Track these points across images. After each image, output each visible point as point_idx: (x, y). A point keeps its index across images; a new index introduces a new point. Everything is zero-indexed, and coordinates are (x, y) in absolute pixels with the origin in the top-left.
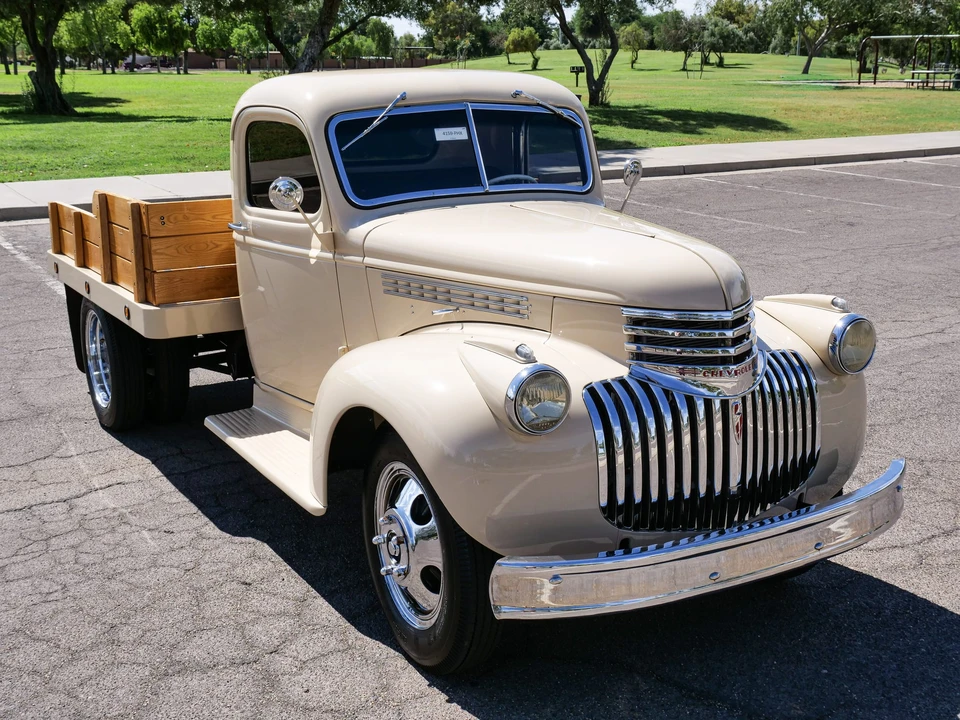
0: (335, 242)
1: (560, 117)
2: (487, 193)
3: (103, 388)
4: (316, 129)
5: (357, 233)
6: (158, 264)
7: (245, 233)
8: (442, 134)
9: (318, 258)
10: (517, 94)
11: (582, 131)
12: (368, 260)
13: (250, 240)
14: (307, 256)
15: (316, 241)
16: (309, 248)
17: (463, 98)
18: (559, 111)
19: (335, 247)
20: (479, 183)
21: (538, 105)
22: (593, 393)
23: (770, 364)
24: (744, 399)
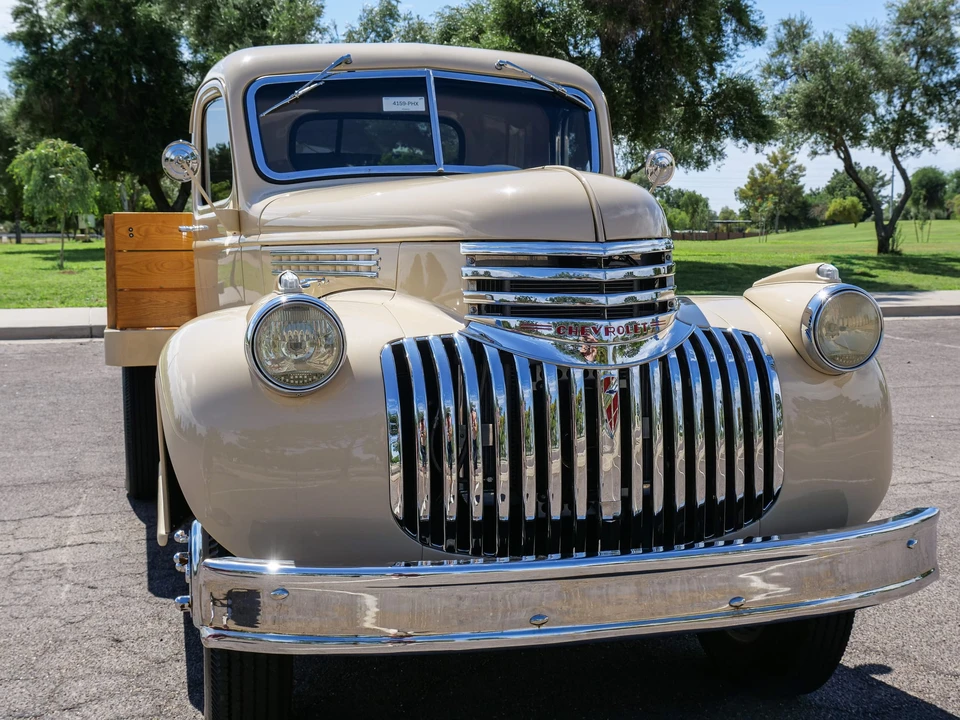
0: (241, 224)
1: (561, 95)
2: (440, 174)
5: (259, 207)
8: (390, 104)
9: (230, 246)
10: (501, 65)
11: (592, 115)
12: (265, 238)
14: (222, 245)
16: (226, 235)
18: (561, 90)
19: (240, 230)
20: (432, 162)
21: (532, 80)
22: (398, 350)
23: (693, 339)
24: (624, 373)
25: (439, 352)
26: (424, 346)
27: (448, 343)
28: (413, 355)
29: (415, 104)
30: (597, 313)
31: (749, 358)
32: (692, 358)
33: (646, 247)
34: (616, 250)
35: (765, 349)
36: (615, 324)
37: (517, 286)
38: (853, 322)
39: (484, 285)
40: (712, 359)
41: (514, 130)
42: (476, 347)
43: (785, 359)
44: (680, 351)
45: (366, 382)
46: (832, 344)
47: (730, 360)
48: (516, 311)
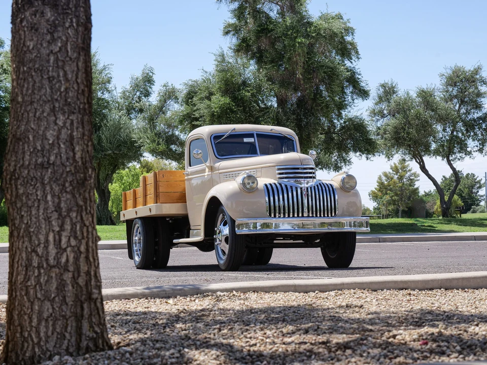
0: (212, 169)
3: (138, 254)
4: (208, 137)
5: (217, 165)
6: (161, 189)
7: (188, 175)
8: (246, 140)
9: (207, 175)
10: (271, 130)
11: (294, 142)
12: (220, 171)
13: (189, 177)
14: (205, 176)
15: (207, 170)
16: (205, 173)
17: (254, 130)
18: (286, 136)
19: (212, 170)
20: (257, 153)
21: (279, 133)
22: (266, 185)
23: (320, 184)
24: (307, 188)
25: (274, 186)
26: (271, 184)
27: (275, 184)
28: (269, 186)
29: (251, 140)
30: (302, 177)
31: (331, 189)
32: (320, 188)
33: (311, 166)
34: (305, 167)
35: (334, 187)
36: (305, 179)
37: (286, 173)
38: (350, 181)
39: (280, 174)
40: (324, 189)
41: (271, 146)
42: (280, 184)
43: (338, 188)
44: (317, 185)
45: (261, 190)
46: (347, 186)
47: (327, 189)
48: (286, 178)
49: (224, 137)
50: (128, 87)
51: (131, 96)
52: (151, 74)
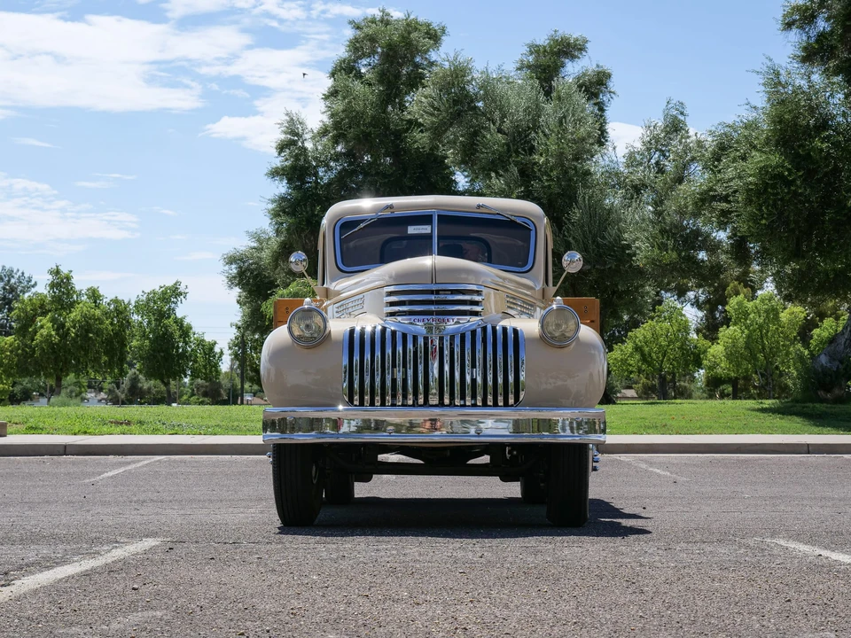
0: (327, 294)
1: (515, 222)
4: (329, 225)
10: (479, 206)
11: (533, 233)
17: (435, 207)
18: (513, 218)
21: (498, 214)
22: (352, 331)
23: (484, 328)
24: (442, 338)
25: (368, 333)
27: (374, 328)
28: (356, 335)
29: (425, 229)
31: (512, 341)
32: (479, 337)
39: (392, 304)
43: (532, 340)
44: (474, 332)
45: (337, 342)
47: (500, 339)
49: (362, 225)
50: (639, 146)
51: (645, 160)
52: (681, 118)
